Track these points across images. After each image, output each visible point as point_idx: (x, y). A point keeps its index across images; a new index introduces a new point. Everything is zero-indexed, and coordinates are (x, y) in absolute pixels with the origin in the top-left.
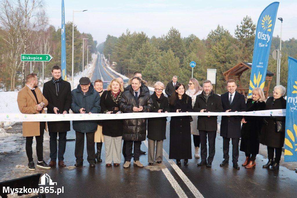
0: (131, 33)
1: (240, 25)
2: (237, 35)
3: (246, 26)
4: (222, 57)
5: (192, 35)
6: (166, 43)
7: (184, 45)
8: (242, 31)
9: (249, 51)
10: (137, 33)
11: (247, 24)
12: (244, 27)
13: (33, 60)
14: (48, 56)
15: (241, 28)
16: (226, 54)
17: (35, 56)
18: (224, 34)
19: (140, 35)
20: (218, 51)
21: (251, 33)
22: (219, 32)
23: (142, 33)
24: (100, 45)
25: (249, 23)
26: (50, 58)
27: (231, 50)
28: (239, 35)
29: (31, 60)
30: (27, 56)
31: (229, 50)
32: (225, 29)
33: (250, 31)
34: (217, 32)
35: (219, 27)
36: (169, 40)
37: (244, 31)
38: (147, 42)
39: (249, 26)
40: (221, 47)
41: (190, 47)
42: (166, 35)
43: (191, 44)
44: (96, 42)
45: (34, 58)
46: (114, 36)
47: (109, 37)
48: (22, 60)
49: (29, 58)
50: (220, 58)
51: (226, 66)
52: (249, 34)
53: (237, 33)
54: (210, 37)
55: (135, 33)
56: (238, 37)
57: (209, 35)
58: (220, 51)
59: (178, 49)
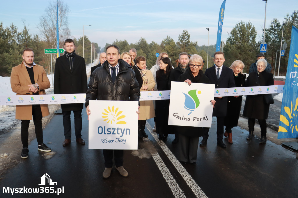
0: (119, 41)
1: (181, 34)
2: (179, 40)
3: (185, 35)
4: (172, 53)
5: (153, 42)
6: (139, 46)
7: (148, 47)
8: (182, 38)
9: (187, 49)
10: (122, 41)
11: (185, 34)
12: (183, 36)
13: (52, 52)
14: (62, 49)
15: (182, 36)
16: (173, 51)
17: (54, 50)
18: (171, 41)
19: (124, 42)
20: (169, 49)
21: (188, 39)
22: (168, 40)
23: (125, 40)
24: (102, 49)
25: (186, 33)
26: (64, 51)
27: (177, 49)
28: (181, 40)
29: (51, 53)
30: (49, 50)
31: (175, 48)
32: (171, 38)
33: (187, 38)
34: (167, 40)
35: (168, 37)
36: (140, 45)
37: (183, 37)
38: (128, 45)
39: (187, 35)
40: (171, 47)
41: (152, 48)
42: (138, 42)
43: (153, 47)
44: (100, 48)
45: (53, 51)
46: (110, 44)
47: (107, 44)
48: (46, 53)
49: (50, 52)
50: (171, 53)
51: (174, 58)
52: (186, 39)
53: (180, 39)
54: (163, 42)
55: (121, 41)
56: (180, 41)
57: (162, 41)
58: (170, 49)
59: (145, 49)
